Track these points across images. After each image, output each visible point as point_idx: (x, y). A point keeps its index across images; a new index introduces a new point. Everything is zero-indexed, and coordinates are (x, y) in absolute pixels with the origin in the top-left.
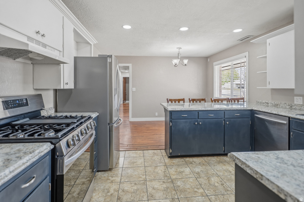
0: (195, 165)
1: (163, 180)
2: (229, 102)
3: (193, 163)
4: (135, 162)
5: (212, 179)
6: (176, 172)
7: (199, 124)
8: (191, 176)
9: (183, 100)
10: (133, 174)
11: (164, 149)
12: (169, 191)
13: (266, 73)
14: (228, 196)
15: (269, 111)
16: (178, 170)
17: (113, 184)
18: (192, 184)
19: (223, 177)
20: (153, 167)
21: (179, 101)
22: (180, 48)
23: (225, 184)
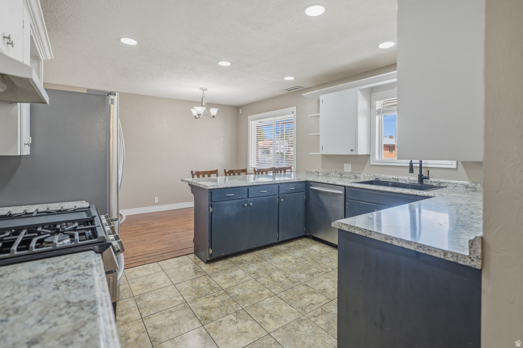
0: (247, 264)
1: (213, 294)
2: (276, 173)
3: (243, 262)
4: (153, 283)
5: (274, 275)
6: (226, 279)
7: (249, 204)
8: (247, 278)
9: (216, 172)
10: (159, 300)
11: (193, 253)
12: (226, 305)
13: (319, 135)
14: (297, 287)
15: (325, 182)
16: (228, 275)
17: (130, 324)
18: (253, 288)
19: (284, 270)
20: (188, 281)
21: (210, 173)
22: (204, 90)
23: (290, 277)
